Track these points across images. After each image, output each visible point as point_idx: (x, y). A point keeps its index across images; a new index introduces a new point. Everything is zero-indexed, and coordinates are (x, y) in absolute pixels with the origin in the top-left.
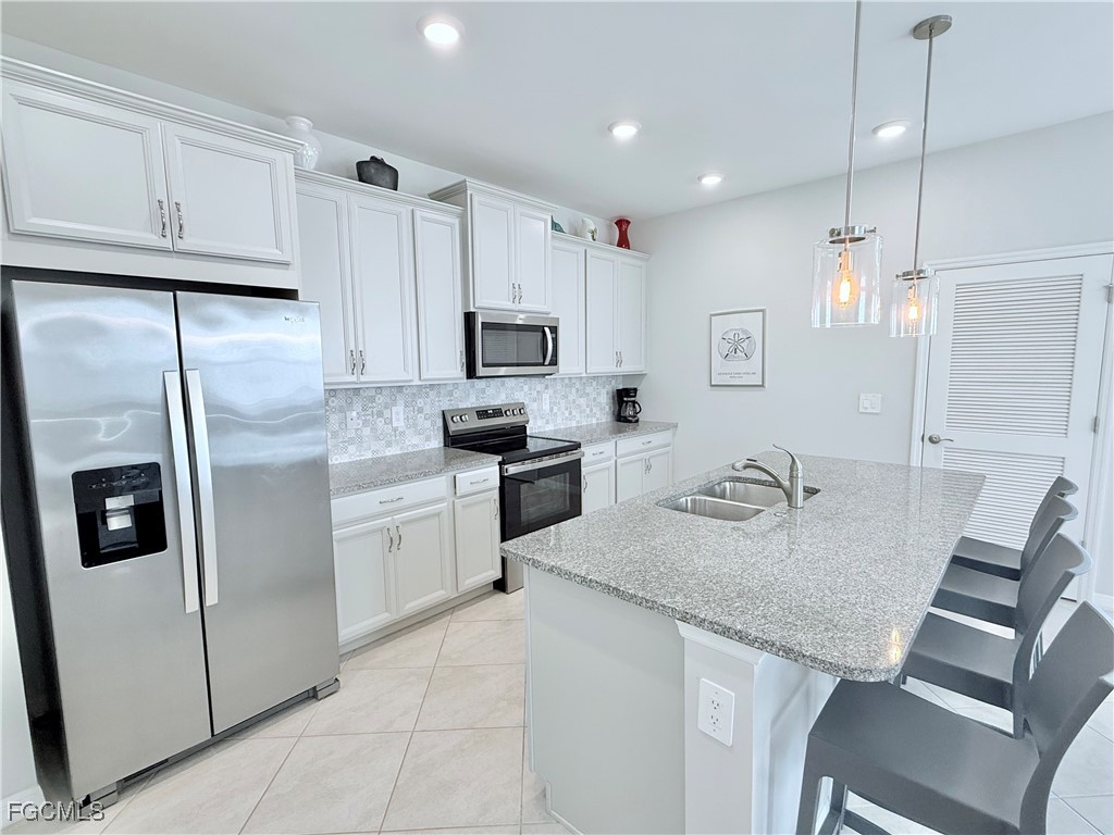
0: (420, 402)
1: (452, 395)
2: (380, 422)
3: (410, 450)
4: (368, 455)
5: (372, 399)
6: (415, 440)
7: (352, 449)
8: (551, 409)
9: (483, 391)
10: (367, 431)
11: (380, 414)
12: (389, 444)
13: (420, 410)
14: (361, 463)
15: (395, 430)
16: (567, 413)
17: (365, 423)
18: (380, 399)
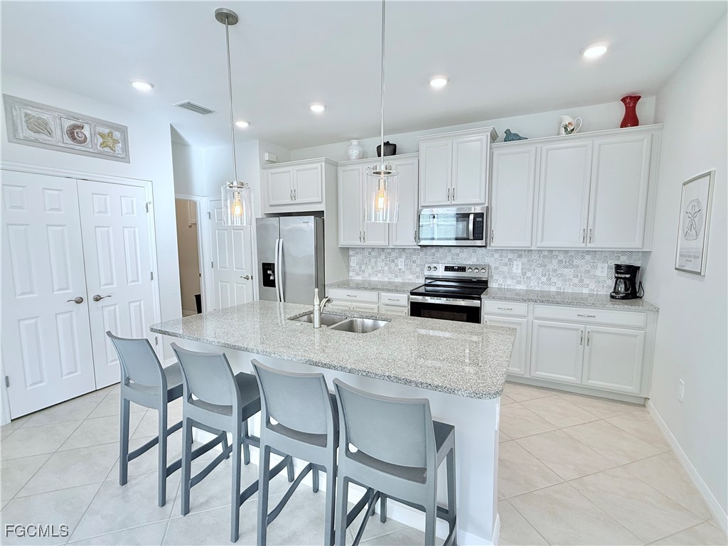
0: (414, 258)
1: (434, 255)
2: (393, 265)
3: (407, 281)
4: (386, 279)
5: (390, 254)
6: (411, 277)
7: (380, 275)
8: (524, 274)
9: (458, 255)
10: (386, 268)
11: (393, 261)
12: (396, 276)
13: (414, 262)
14: (383, 282)
15: (400, 270)
16: (544, 279)
17: (386, 265)
18: (394, 254)
